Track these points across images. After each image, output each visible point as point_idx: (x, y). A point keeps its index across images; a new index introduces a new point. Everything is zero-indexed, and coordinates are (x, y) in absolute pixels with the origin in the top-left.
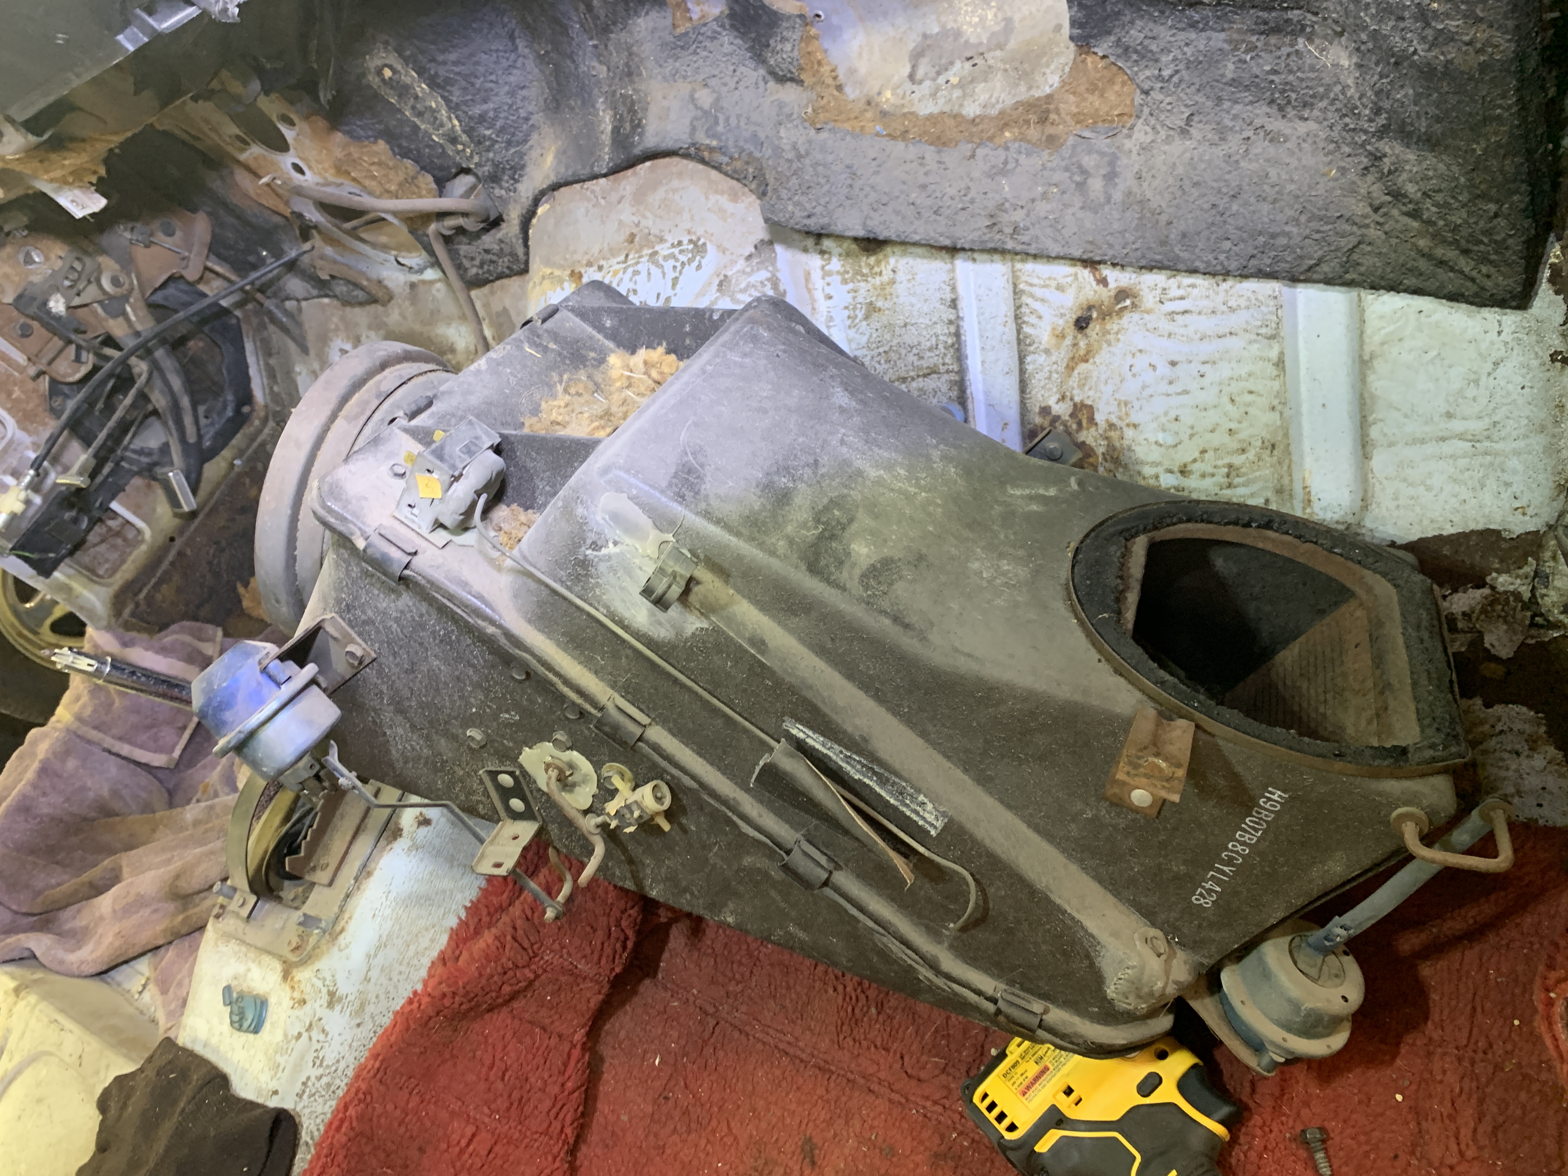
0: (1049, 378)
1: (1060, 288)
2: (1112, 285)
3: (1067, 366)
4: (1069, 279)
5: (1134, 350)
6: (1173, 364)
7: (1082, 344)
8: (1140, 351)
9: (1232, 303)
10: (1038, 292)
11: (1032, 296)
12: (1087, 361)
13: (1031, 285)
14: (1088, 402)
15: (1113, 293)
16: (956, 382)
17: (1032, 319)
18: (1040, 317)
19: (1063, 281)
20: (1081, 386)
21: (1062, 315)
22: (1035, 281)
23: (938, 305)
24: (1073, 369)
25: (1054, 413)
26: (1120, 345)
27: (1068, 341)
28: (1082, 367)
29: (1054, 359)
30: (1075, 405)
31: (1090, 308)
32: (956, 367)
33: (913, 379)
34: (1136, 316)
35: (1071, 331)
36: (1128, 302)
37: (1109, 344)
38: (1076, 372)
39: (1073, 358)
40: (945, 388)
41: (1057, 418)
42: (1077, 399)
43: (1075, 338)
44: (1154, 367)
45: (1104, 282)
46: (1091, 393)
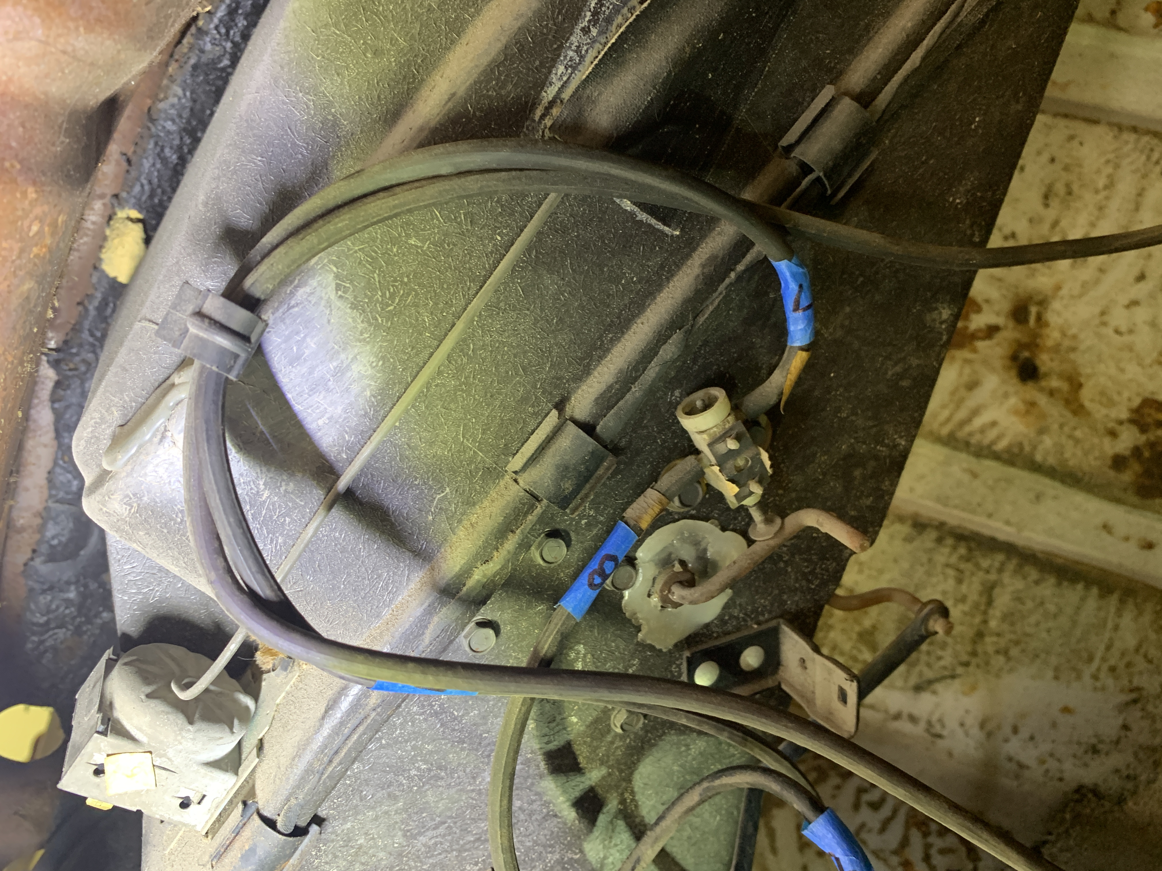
0: (1077, 441)
1: (972, 385)
2: (1000, 321)
3: (1075, 413)
4: (967, 370)
5: (1097, 321)
6: (1141, 277)
7: (1055, 383)
8: (1103, 313)
9: (1101, 182)
10: (962, 414)
11: (962, 424)
12: (1080, 386)
13: (948, 420)
14: (1137, 402)
15: (1011, 324)
16: (1020, 566)
17: (992, 434)
18: (994, 424)
19: (965, 378)
20: (1111, 403)
21: (1006, 395)
22: (946, 413)
23: (909, 547)
24: (1082, 406)
25: (1127, 453)
26: (1082, 336)
27: (1043, 400)
28: (1086, 395)
29: (1055, 426)
30: (1132, 421)
31: (1014, 358)
32: (1000, 557)
33: (985, 622)
34: (1056, 305)
35: (1030, 391)
36: (1034, 310)
37: (1073, 349)
38: (1087, 404)
39: (1067, 402)
40: (1019, 584)
41: (1137, 451)
42: (1124, 415)
43: (1042, 390)
44: (1134, 303)
45: (992, 331)
46: (1126, 394)
